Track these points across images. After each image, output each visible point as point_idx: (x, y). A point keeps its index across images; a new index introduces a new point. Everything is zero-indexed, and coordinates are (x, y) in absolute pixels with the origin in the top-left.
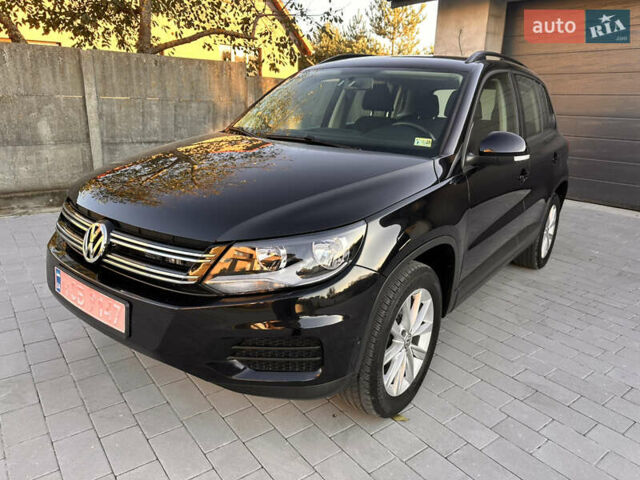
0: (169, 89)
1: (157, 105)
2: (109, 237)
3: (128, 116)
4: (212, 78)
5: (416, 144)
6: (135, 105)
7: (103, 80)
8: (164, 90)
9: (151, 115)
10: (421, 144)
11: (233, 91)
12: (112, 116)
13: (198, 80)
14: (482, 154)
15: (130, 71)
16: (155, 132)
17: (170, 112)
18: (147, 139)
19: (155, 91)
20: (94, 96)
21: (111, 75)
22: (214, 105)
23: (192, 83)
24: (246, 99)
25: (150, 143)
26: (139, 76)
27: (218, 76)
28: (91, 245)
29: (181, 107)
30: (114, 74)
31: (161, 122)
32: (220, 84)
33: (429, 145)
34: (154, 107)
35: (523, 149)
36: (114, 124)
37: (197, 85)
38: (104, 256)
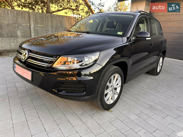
0: (54, 24)
1: (50, 28)
4: (66, 21)
6: (44, 28)
7: (36, 20)
8: (52, 24)
10: (119, 34)
11: (72, 24)
12: (38, 30)
13: (62, 21)
14: (137, 37)
15: (43, 18)
17: (54, 30)
19: (50, 24)
20: (33, 25)
21: (38, 19)
22: (66, 28)
23: (60, 22)
26: (46, 20)
27: (68, 20)
28: (23, 56)
29: (57, 29)
30: (39, 19)
32: (68, 22)
33: (122, 34)
34: (49, 28)
35: (149, 36)
36: (38, 32)
37: (62, 23)
38: (27, 59)
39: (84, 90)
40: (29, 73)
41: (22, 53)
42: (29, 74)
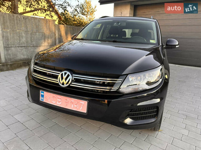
1: (24, 34)
3: (14, 37)
5: (151, 42)
6: (16, 33)
7: (4, 24)
9: (22, 37)
11: (51, 29)
12: (7, 37)
14: (167, 45)
15: (14, 20)
16: (24, 43)
17: (29, 36)
19: (23, 28)
21: (7, 22)
23: (37, 26)
24: (55, 32)
26: (17, 23)
29: (33, 34)
31: (26, 39)
32: (46, 26)
33: (155, 42)
35: (177, 44)
36: (8, 40)
39: (155, 114)
41: (58, 76)
42: (82, 104)
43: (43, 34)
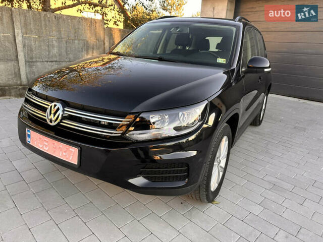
0: (62, 33)
1: (56, 42)
2: (64, 111)
3: (40, 46)
4: (86, 28)
5: (218, 61)
6: (44, 41)
7: (25, 25)
8: (60, 33)
9: (53, 46)
10: (220, 62)
11: (97, 34)
12: (30, 46)
13: (79, 28)
14: (248, 67)
15: (41, 21)
16: (55, 56)
17: (64, 45)
18: (51, 60)
19: (55, 33)
20: (20, 35)
21: (30, 24)
22: (87, 42)
23: (75, 30)
24: (104, 39)
25: (52, 62)
26: (46, 25)
27: (89, 27)
28: (52, 115)
29: (70, 43)
30: (32, 22)
31: (59, 51)
32: (91, 30)
33: (225, 62)
34: (54, 42)
35: (268, 65)
36: (32, 50)
37: (78, 31)
38: (61, 121)
39: (184, 175)
40: (71, 149)
41: (47, 108)
42: (72, 151)
43: (85, 43)
